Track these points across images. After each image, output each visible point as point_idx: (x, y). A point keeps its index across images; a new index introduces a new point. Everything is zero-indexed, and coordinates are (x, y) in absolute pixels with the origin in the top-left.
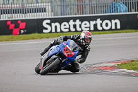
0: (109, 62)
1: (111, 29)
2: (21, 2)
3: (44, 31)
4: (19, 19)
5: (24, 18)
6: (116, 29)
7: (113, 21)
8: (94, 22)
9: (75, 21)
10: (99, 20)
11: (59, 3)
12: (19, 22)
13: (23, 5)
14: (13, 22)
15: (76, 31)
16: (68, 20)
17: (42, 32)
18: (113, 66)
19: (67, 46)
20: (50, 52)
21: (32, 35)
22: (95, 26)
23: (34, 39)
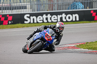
0: (71, 44)
1: (72, 21)
2: (9, 2)
3: (25, 22)
4: (7, 13)
5: (11, 13)
6: (76, 21)
7: (73, 15)
8: (61, 16)
9: (47, 15)
10: (64, 14)
11: (36, 3)
12: (8, 16)
13: (10, 4)
14: (3, 16)
15: (48, 22)
16: (42, 14)
17: (24, 23)
18: (74, 47)
19: (47, 33)
20: (35, 37)
21: (17, 25)
22: (61, 18)
23: (18, 27)
